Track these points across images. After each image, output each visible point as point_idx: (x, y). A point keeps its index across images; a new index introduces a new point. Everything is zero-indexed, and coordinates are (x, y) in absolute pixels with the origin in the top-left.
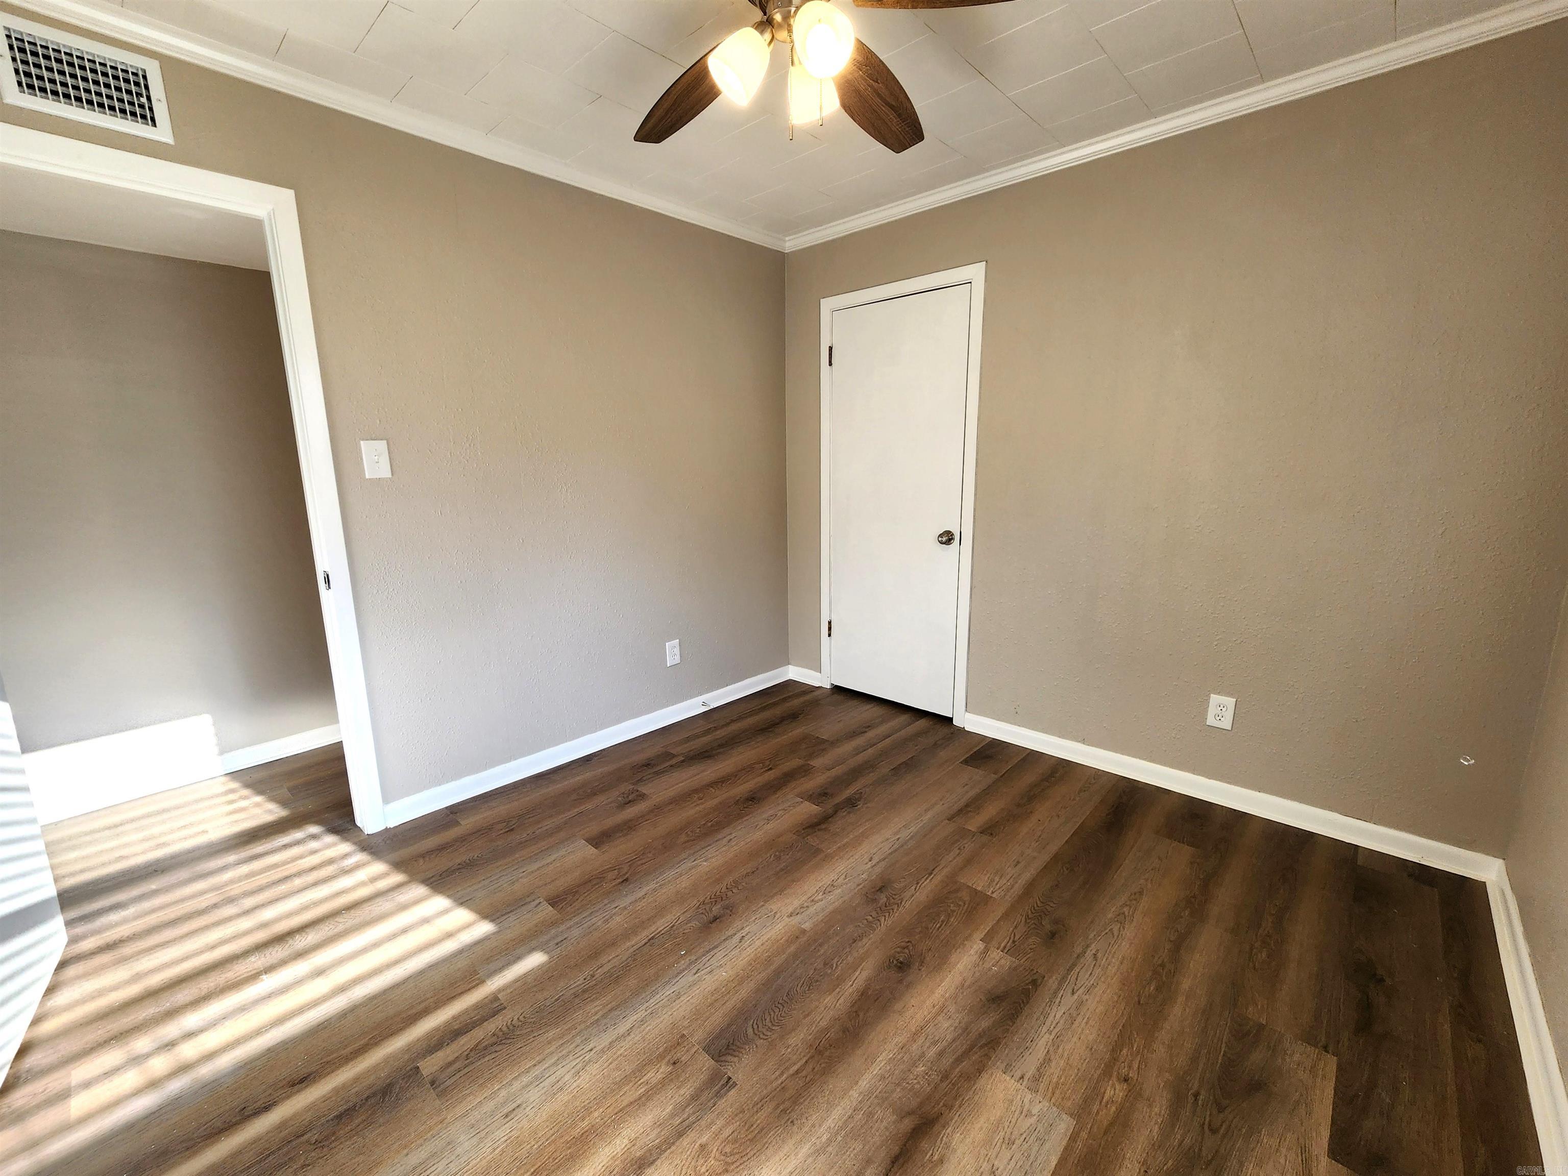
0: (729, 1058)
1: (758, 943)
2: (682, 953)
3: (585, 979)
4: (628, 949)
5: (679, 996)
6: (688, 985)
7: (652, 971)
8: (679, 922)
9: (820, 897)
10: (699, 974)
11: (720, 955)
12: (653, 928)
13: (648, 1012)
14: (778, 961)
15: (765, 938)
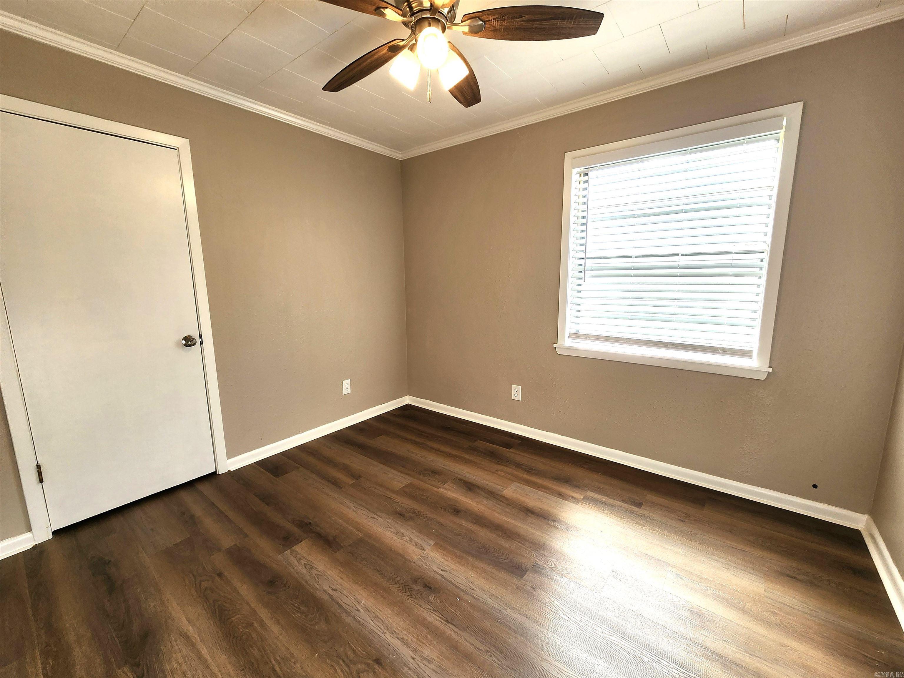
0: (523, 567)
1: (446, 563)
2: (459, 600)
3: (491, 656)
4: (460, 635)
5: (492, 595)
6: (483, 592)
7: (476, 614)
8: (430, 607)
9: (407, 538)
10: (474, 588)
11: (459, 580)
12: (437, 623)
13: (507, 608)
14: (458, 553)
15: (442, 560)
